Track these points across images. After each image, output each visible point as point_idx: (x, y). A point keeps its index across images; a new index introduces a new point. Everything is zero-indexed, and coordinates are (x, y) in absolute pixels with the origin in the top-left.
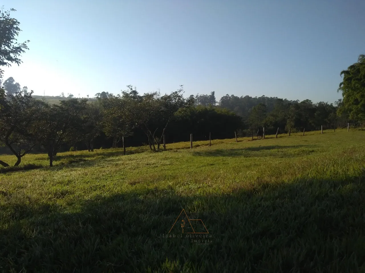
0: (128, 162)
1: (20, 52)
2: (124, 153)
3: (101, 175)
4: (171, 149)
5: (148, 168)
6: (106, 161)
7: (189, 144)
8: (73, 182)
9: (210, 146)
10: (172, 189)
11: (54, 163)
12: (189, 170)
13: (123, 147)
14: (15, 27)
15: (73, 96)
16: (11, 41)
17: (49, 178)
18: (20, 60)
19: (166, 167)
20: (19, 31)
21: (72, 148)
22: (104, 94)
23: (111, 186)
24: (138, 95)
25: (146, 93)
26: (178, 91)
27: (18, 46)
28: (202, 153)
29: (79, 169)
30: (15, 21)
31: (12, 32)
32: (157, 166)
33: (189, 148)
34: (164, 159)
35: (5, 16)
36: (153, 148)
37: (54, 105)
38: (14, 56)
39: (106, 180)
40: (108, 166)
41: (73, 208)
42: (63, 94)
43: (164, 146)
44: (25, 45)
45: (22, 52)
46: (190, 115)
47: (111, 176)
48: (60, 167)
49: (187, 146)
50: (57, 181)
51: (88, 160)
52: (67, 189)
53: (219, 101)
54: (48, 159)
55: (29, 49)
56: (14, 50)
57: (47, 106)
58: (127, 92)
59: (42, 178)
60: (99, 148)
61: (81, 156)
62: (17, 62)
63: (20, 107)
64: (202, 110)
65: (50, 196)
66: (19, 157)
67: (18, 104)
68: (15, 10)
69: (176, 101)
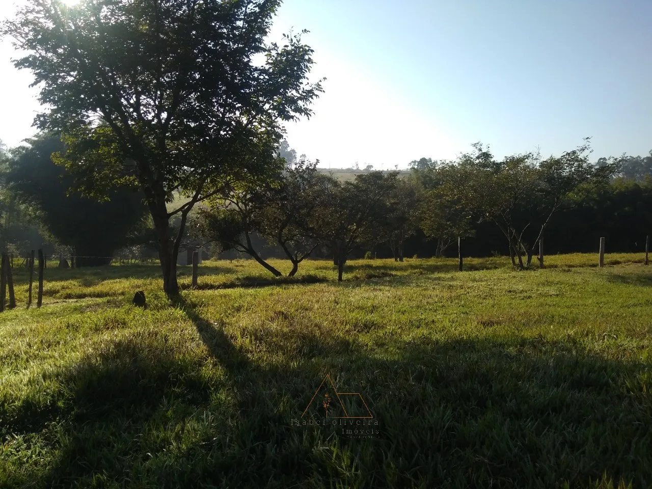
0: (470, 284)
1: (312, 98)
2: (461, 268)
3: (424, 302)
4: (556, 266)
5: (513, 299)
6: (429, 278)
7: (595, 257)
8: (380, 309)
9: (647, 263)
10: (575, 343)
11: (345, 276)
12: (603, 310)
13: (457, 257)
14: (306, 59)
15: (372, 167)
16: (300, 81)
17: (342, 299)
18: (311, 110)
19: (549, 300)
20: (311, 65)
21: (368, 253)
22: (423, 161)
23: (447, 323)
24: (492, 160)
25: (509, 155)
26: (579, 149)
27: (310, 88)
28: (629, 278)
29: (387, 288)
30: (307, 48)
31: (302, 67)
32: (530, 297)
33: (594, 266)
34: (543, 284)
35: (295, 43)
36: (517, 261)
37: (347, 183)
38: (304, 106)
39: (435, 311)
40: (434, 288)
41: (386, 351)
42: (357, 165)
43: (541, 260)
44: (320, 85)
45: (314, 97)
46: (597, 198)
47: (443, 306)
48: (357, 282)
49: (591, 263)
50: (356, 305)
51: (396, 275)
52: (373, 319)
54: (334, 269)
55: (324, 92)
56: (303, 96)
57: (336, 184)
58: (472, 156)
59: (333, 298)
60: (411, 257)
61: (384, 267)
62: (307, 114)
63: (300, 186)
64: (627, 188)
65: (348, 327)
66: (296, 263)
67: (298, 181)
68: (308, 31)
69: (573, 169)
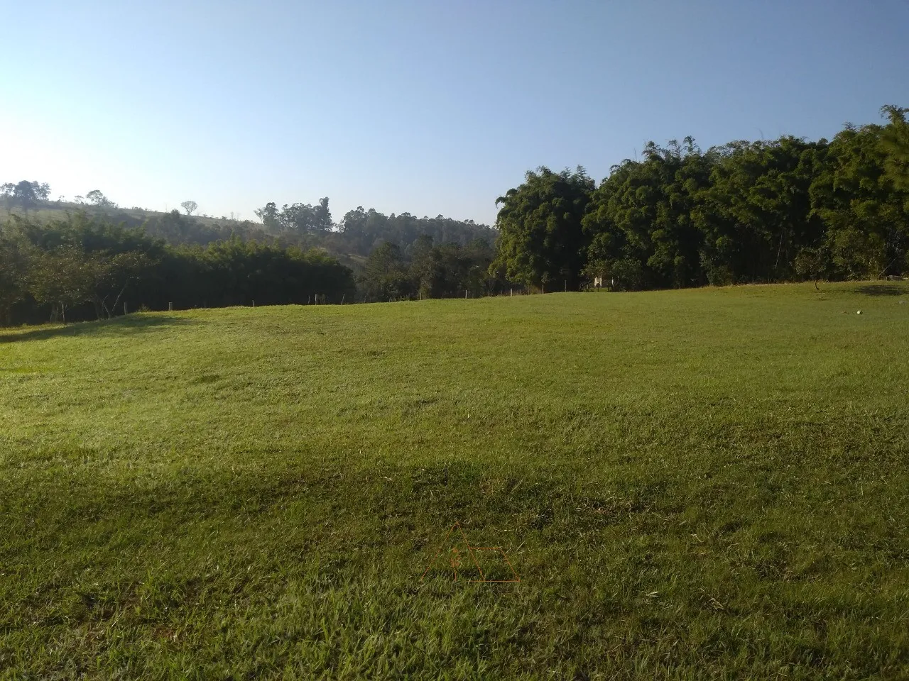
22: (26, 188)
53: (338, 223)
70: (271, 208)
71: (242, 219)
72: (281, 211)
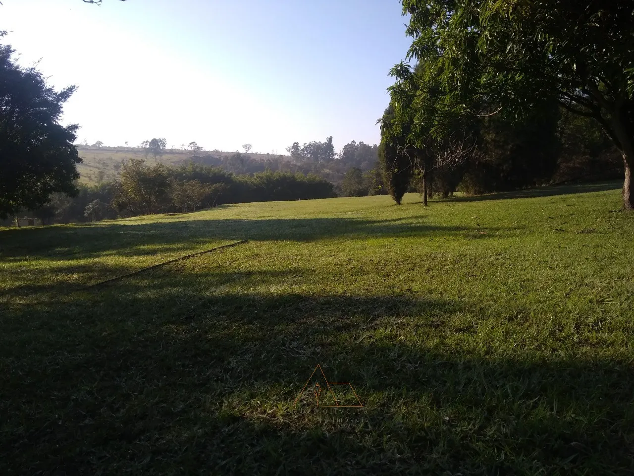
53: (339, 153)
70: (296, 146)
71: (279, 154)
72: (302, 147)
